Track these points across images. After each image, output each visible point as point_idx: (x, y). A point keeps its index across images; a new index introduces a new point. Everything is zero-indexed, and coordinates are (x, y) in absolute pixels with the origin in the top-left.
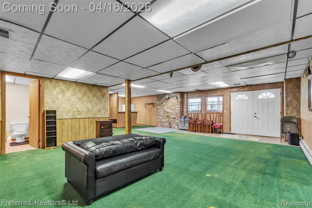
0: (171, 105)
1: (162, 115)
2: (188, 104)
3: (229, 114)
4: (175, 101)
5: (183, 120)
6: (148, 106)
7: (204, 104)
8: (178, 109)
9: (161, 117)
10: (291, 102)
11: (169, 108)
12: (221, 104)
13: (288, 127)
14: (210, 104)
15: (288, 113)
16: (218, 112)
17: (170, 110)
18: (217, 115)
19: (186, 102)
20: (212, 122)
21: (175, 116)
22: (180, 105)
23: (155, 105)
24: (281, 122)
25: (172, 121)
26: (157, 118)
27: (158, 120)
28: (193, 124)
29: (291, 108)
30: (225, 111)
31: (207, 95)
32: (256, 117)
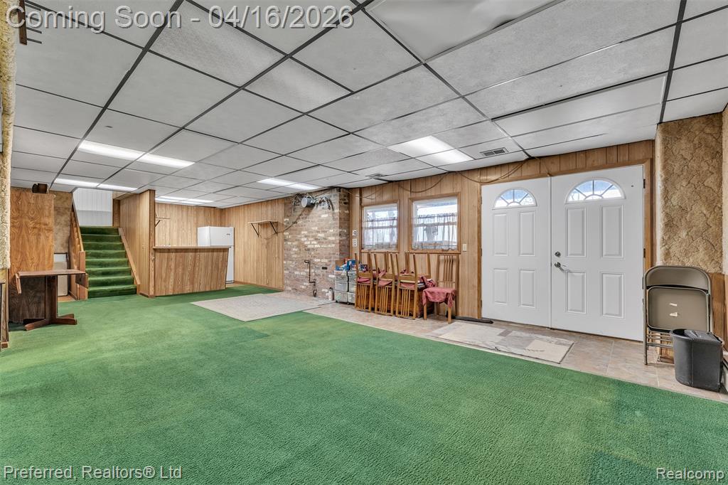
0: (316, 228)
1: (295, 256)
2: (363, 226)
3: (476, 255)
4: (326, 215)
5: (344, 273)
6: (263, 232)
7: (405, 225)
8: (333, 238)
9: (292, 264)
10: (683, 210)
11: (313, 237)
12: (453, 224)
13: (674, 309)
14: (423, 225)
15: (672, 255)
16: (444, 248)
17: (315, 243)
18: (442, 257)
19: (358, 220)
20: (424, 283)
21: (326, 261)
22: (340, 227)
23: (280, 229)
24: (648, 288)
25: (319, 275)
26: (284, 267)
27: (286, 272)
28: (368, 287)
29: (683, 234)
30: (465, 247)
31: (413, 195)
32: (558, 265)
